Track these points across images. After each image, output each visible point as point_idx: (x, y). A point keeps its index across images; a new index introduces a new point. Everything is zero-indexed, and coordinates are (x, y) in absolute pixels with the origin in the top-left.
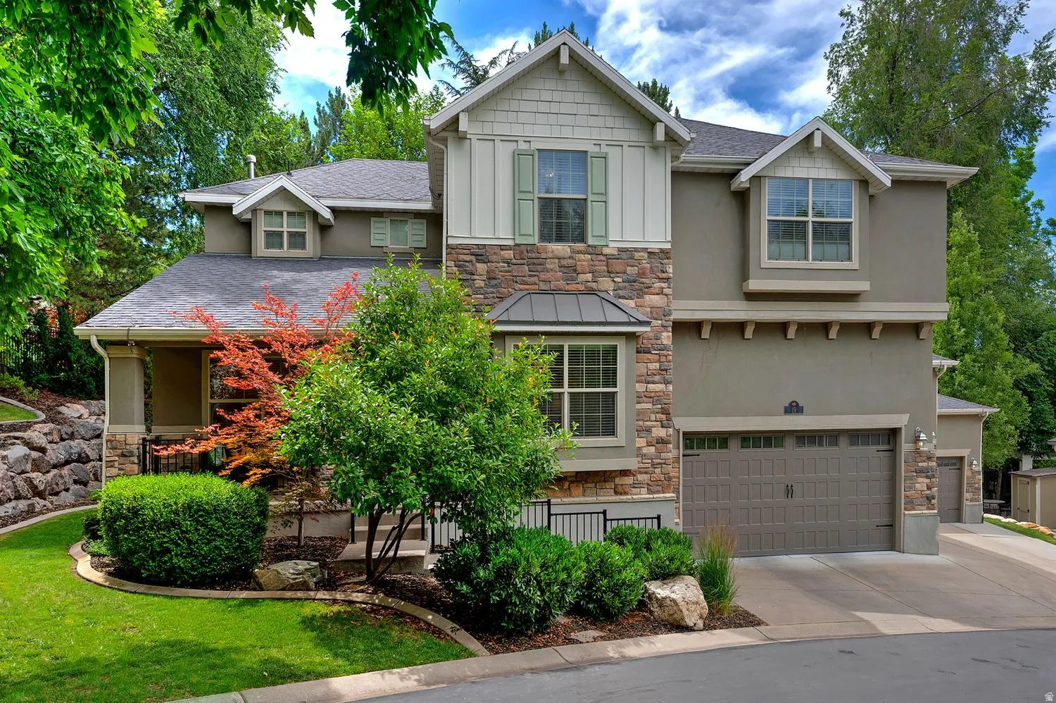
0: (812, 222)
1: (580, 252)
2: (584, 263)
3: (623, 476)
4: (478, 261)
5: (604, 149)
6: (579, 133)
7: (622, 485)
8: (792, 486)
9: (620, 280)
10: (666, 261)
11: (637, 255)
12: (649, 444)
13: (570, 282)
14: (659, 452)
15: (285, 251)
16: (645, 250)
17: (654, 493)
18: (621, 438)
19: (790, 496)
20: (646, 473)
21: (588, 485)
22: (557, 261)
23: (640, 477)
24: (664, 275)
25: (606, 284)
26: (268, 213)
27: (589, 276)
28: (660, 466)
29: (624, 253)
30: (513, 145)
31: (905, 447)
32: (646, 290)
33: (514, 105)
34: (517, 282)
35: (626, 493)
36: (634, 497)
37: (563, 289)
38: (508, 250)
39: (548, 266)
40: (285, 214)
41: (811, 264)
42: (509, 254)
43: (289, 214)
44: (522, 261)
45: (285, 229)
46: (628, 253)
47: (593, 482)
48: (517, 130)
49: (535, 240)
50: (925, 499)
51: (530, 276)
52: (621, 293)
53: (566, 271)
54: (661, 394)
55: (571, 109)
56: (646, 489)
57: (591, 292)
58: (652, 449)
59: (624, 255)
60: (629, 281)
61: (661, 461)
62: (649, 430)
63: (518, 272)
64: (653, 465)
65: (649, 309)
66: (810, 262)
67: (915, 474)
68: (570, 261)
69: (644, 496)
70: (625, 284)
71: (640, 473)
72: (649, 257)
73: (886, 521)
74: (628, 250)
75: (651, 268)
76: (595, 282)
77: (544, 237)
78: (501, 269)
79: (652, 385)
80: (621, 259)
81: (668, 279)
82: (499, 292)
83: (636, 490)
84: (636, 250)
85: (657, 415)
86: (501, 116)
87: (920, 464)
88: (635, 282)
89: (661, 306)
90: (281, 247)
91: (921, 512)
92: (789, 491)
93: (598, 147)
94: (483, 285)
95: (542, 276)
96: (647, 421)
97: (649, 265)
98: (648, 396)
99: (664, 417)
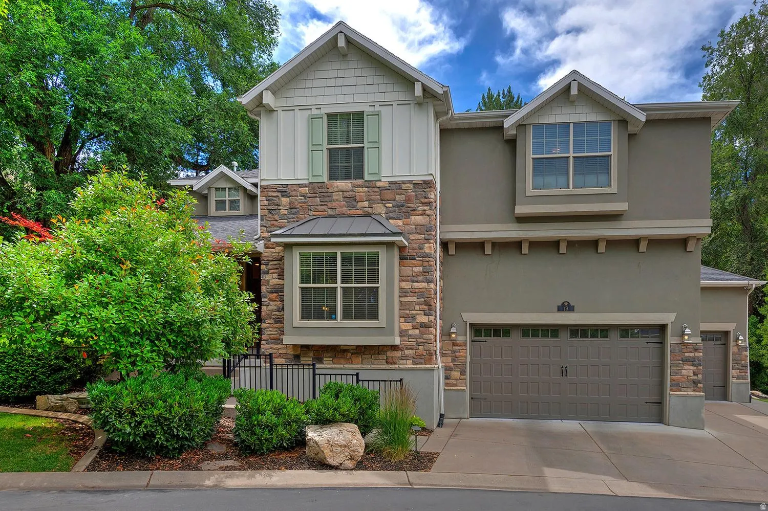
0: (573, 157)
1: (359, 186)
2: (362, 194)
3: (393, 351)
4: (283, 196)
5: (378, 108)
6: (358, 99)
7: (392, 357)
8: (566, 367)
9: (391, 205)
10: (428, 189)
11: (404, 186)
12: (414, 328)
13: (352, 209)
14: (422, 333)
15: (227, 212)
16: (410, 182)
17: (417, 364)
18: (382, 321)
19: (564, 375)
20: (412, 349)
21: (365, 356)
22: (341, 193)
23: (407, 352)
24: (426, 200)
25: (380, 209)
26: (217, 189)
27: (366, 204)
28: (423, 344)
29: (394, 185)
30: (308, 112)
31: (671, 340)
32: (412, 212)
33: (309, 84)
34: (311, 210)
35: (395, 363)
36: (401, 366)
37: (346, 213)
38: (304, 187)
39: (334, 198)
40: (227, 189)
41: (572, 190)
42: (306, 190)
43: (230, 189)
44: (315, 195)
45: (227, 198)
46: (397, 185)
47: (369, 354)
48: (311, 101)
49: (325, 179)
50: (692, 383)
51: (321, 205)
52: (391, 215)
53: (348, 201)
54: (424, 290)
55: (352, 81)
56: (411, 361)
57: (368, 215)
58: (417, 331)
59: (393, 187)
60: (398, 206)
61: (423, 340)
62: (414, 317)
63: (312, 203)
64: (417, 343)
65: (414, 227)
66: (571, 189)
67: (681, 362)
68: (351, 193)
69: (409, 366)
70: (394, 208)
71: (407, 349)
72: (414, 187)
73: (655, 398)
74: (396, 183)
75: (416, 195)
76: (370, 207)
77: (332, 177)
78: (299, 201)
79: (417, 284)
80: (392, 190)
81: (429, 203)
82: (298, 218)
83: (403, 361)
84: (404, 182)
85: (421, 306)
86: (299, 92)
87: (686, 354)
88: (403, 206)
89: (424, 224)
90: (225, 210)
91: (686, 393)
92: (564, 372)
93: (373, 108)
94: (286, 213)
95: (330, 205)
96: (413, 310)
97: (413, 193)
98: (414, 292)
99: (426, 307)
